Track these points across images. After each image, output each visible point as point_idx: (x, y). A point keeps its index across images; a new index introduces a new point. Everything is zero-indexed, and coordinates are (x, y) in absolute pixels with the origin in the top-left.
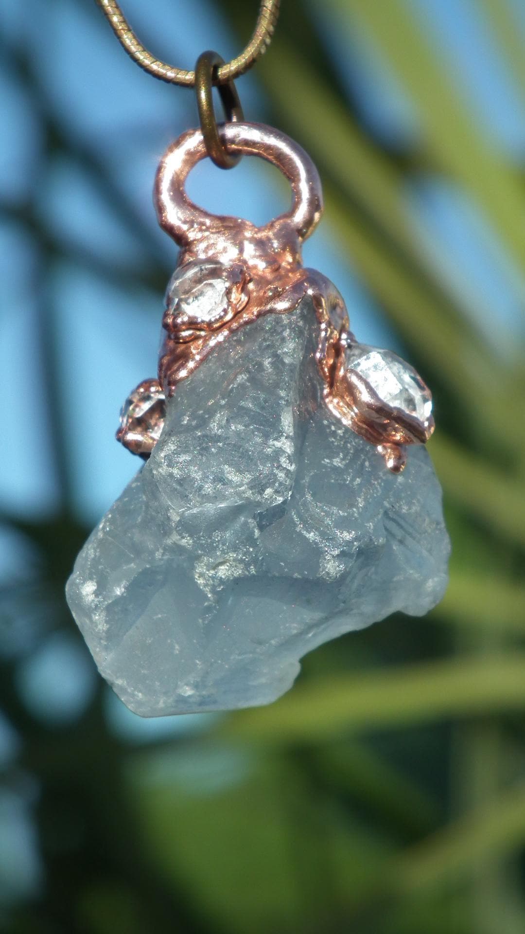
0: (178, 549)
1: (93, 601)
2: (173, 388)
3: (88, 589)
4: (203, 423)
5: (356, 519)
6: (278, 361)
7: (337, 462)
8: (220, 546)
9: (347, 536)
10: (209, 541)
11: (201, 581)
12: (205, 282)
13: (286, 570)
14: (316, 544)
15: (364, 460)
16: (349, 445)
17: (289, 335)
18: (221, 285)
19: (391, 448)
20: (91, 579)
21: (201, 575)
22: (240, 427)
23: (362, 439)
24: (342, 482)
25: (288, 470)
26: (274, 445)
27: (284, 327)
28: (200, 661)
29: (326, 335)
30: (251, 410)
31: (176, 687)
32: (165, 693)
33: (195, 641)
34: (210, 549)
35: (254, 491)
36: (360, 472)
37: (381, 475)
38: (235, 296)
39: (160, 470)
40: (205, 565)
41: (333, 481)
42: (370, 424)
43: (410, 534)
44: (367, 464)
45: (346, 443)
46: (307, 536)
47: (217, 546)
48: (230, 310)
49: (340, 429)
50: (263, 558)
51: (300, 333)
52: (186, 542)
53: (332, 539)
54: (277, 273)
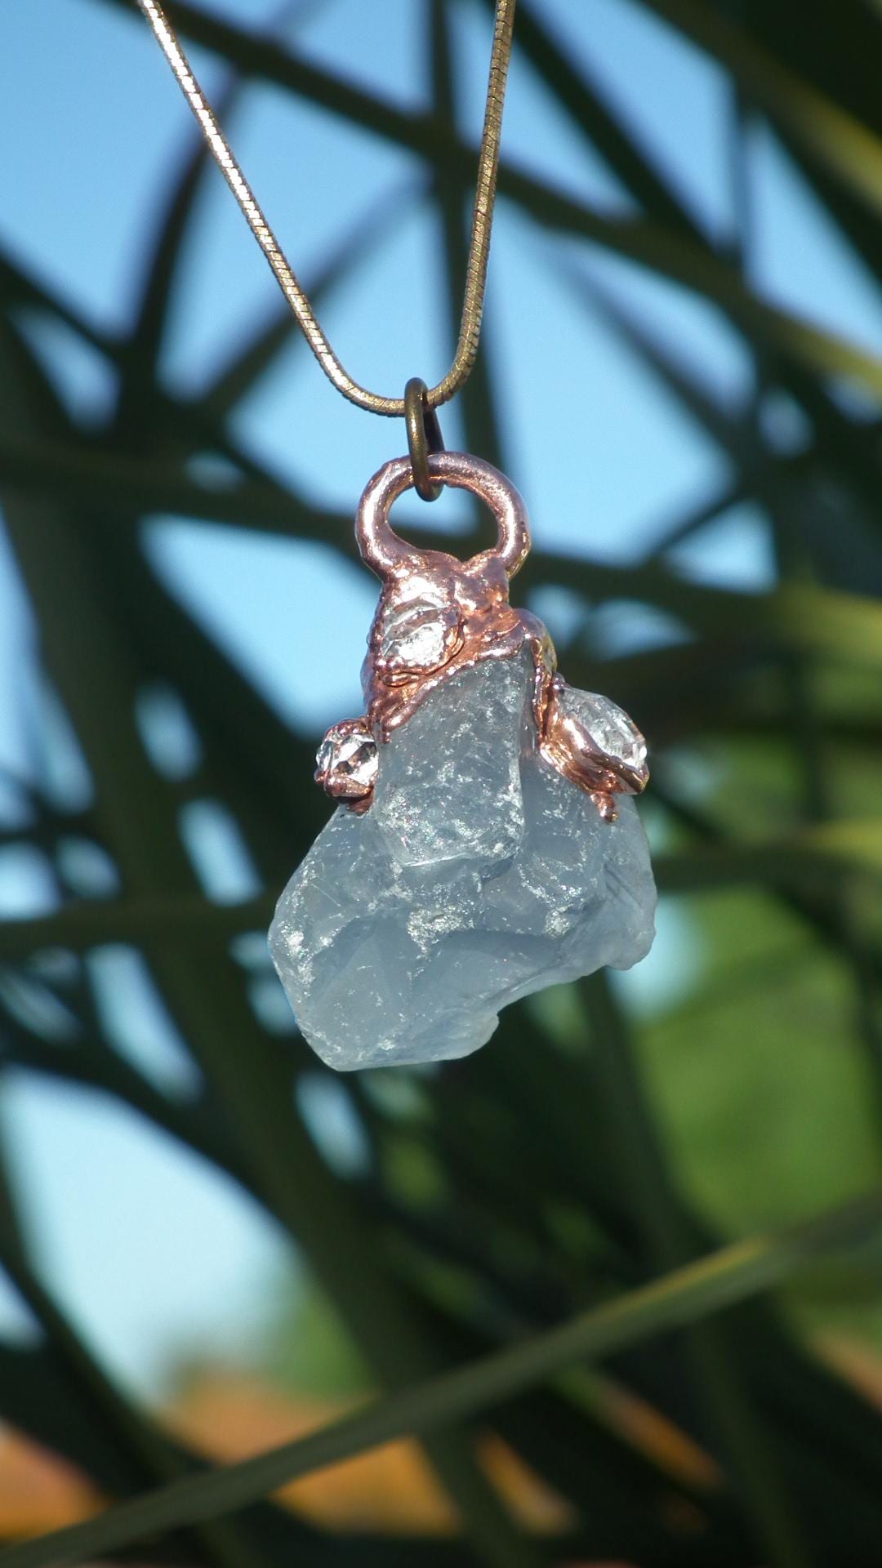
0: (394, 900)
1: (300, 952)
2: (388, 734)
3: (295, 940)
4: (429, 774)
5: (582, 874)
6: (500, 710)
7: (557, 813)
8: (440, 899)
9: (574, 892)
10: (429, 894)
11: (415, 934)
12: (423, 626)
13: (508, 925)
14: (543, 899)
15: (581, 810)
16: (565, 795)
17: (511, 684)
18: (439, 627)
19: (604, 797)
20: (297, 929)
21: (416, 927)
22: (469, 780)
23: (577, 788)
24: (565, 835)
25: (518, 825)
26: (503, 799)
27: (505, 673)
28: (404, 1014)
29: (540, 680)
30: (478, 762)
31: (377, 1040)
32: (365, 1047)
33: (400, 994)
34: (429, 902)
35: (484, 846)
36: (579, 824)
37: (598, 826)
38: (451, 640)
39: (388, 823)
40: (422, 917)
41: (555, 834)
42: (585, 771)
43: (624, 886)
44: (583, 814)
45: (563, 792)
46: (534, 891)
47: (437, 899)
48: (446, 653)
49: (555, 777)
50: (483, 913)
51: (519, 679)
52: (406, 895)
53: (557, 894)
54: (488, 614)
